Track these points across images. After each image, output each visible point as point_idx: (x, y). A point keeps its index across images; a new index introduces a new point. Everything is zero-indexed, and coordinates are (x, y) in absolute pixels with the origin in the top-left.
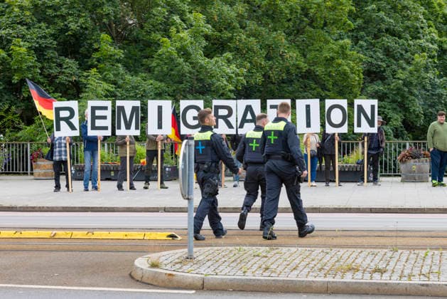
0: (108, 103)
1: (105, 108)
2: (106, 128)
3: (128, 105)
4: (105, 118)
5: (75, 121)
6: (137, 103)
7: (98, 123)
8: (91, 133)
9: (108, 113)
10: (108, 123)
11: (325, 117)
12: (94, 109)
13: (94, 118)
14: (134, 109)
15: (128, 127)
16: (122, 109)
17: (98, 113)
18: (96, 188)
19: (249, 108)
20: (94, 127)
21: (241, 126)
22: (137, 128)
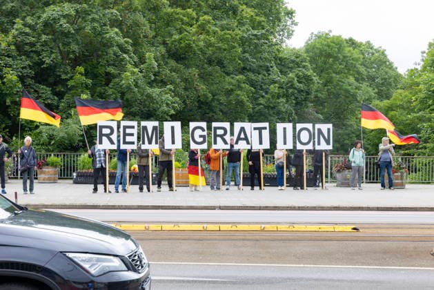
0: (135, 123)
1: (133, 127)
2: (133, 143)
3: (150, 125)
4: (132, 135)
5: (114, 137)
6: (156, 123)
7: (128, 139)
8: (123, 147)
9: (135, 131)
10: (134, 139)
11: (296, 137)
12: (125, 127)
13: (125, 135)
14: (155, 128)
15: (150, 142)
16: (145, 128)
17: (128, 131)
18: (125, 190)
19: (242, 129)
20: (125, 142)
21: (237, 143)
22: (156, 143)
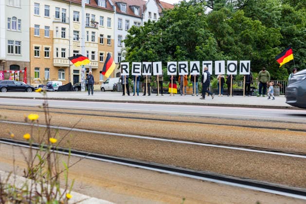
0: (140, 63)
1: (139, 65)
2: (139, 73)
3: (147, 64)
4: (139, 69)
5: (128, 70)
6: (151, 63)
7: (136, 70)
8: (133, 74)
9: (140, 67)
10: (140, 71)
12: (134, 65)
13: (134, 68)
14: (149, 65)
15: (147, 72)
16: (145, 65)
17: (136, 67)
18: (138, 95)
19: (195, 65)
20: (134, 72)
21: (192, 72)
22: (150, 72)
